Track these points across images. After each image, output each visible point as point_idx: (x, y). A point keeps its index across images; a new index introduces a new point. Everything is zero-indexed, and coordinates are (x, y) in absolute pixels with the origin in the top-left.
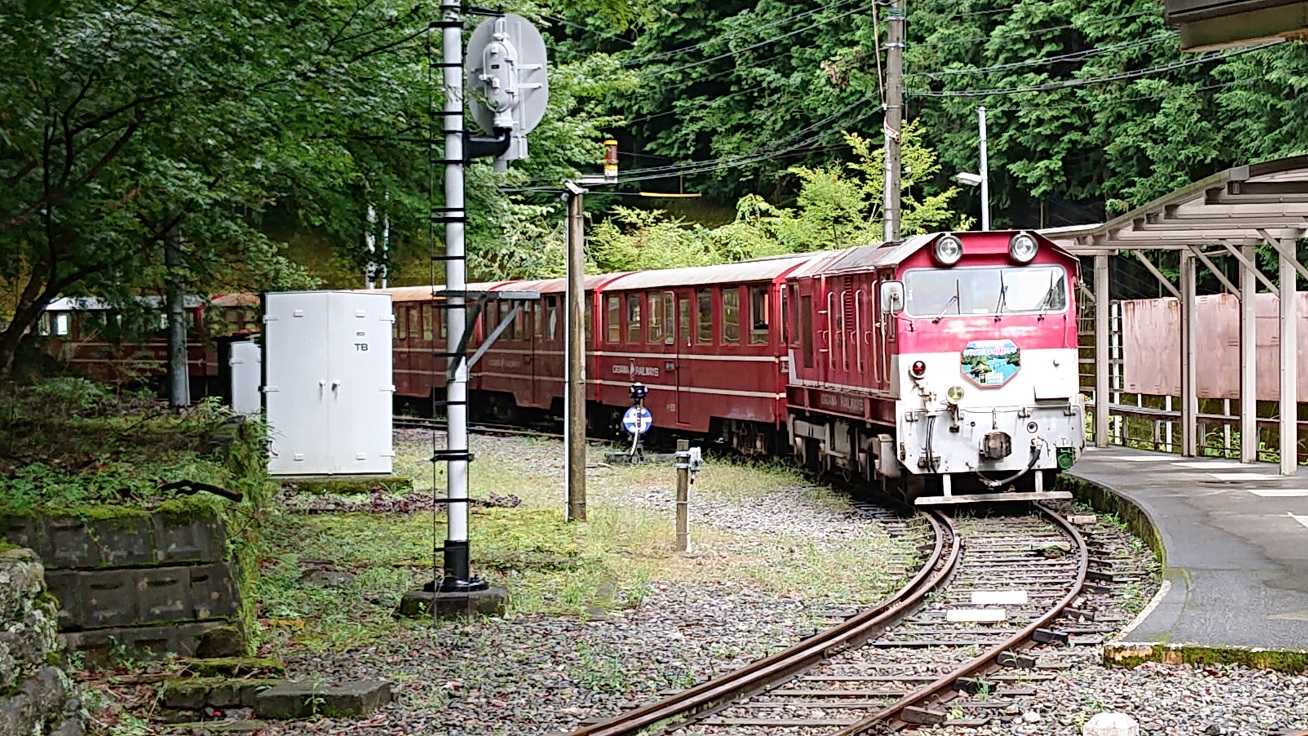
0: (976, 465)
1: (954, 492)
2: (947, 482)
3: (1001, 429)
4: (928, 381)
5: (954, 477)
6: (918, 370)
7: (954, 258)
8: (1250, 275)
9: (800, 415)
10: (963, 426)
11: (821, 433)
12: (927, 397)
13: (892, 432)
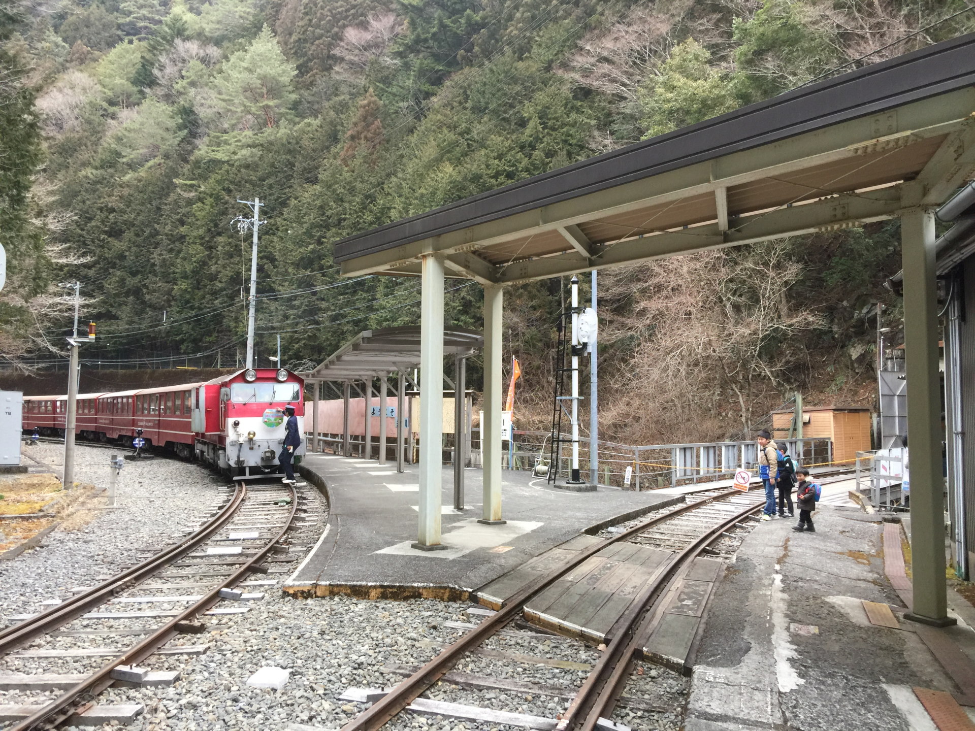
0: (260, 463)
1: (250, 474)
2: (247, 470)
3: (272, 448)
4: (240, 428)
5: (250, 468)
6: (236, 424)
7: (253, 379)
8: (370, 390)
9: (199, 441)
10: (256, 447)
11: (205, 448)
12: (239, 435)
13: (224, 449)
